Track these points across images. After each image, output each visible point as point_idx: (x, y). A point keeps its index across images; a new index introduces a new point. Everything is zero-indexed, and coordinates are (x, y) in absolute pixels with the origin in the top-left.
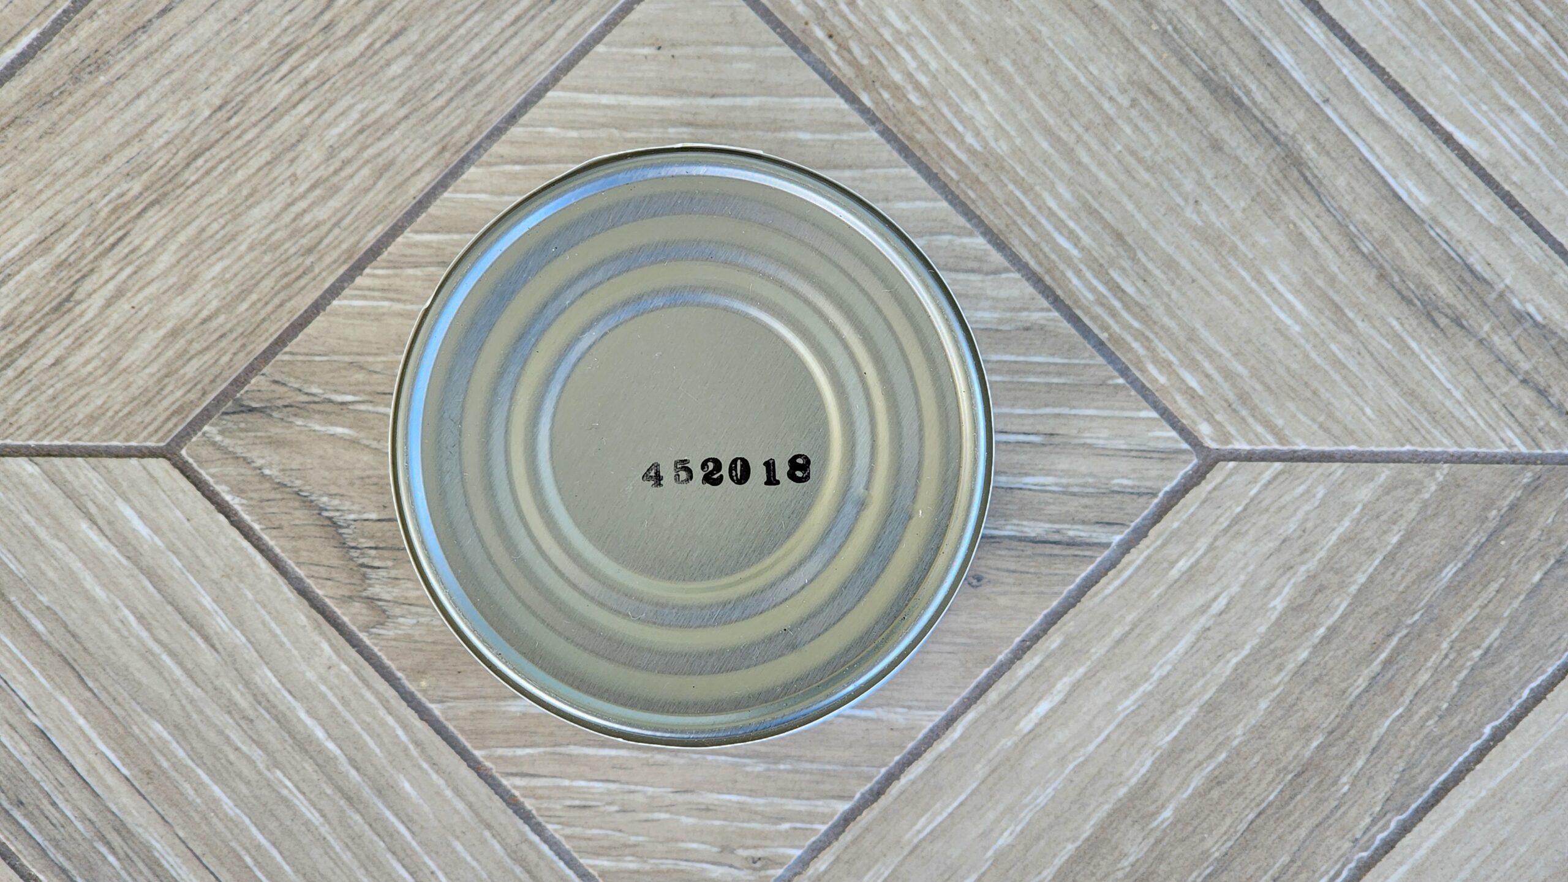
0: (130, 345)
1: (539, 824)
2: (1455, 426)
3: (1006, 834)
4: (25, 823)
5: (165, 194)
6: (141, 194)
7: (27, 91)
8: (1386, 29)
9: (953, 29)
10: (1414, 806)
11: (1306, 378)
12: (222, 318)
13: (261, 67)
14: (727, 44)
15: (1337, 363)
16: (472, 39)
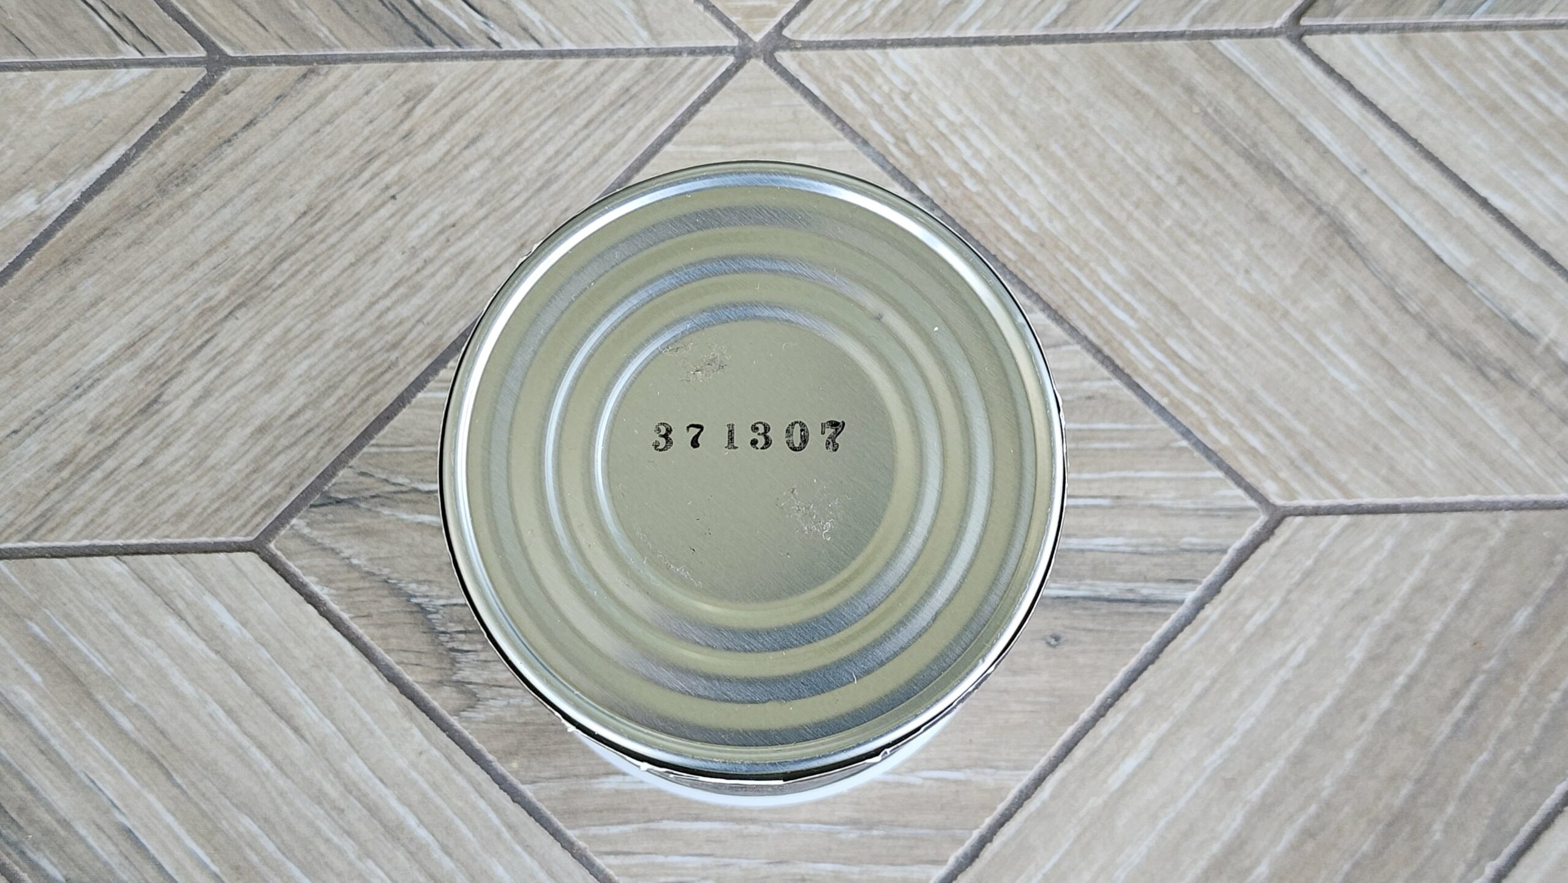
0: (217, 443)
2: (1514, 474)
5: (251, 298)
6: (228, 298)
7: (115, 204)
8: (1416, 103)
9: (1004, 118)
10: (1508, 851)
11: (1366, 434)
12: (308, 414)
13: (343, 174)
14: (791, 140)
15: (1394, 418)
16: (546, 143)
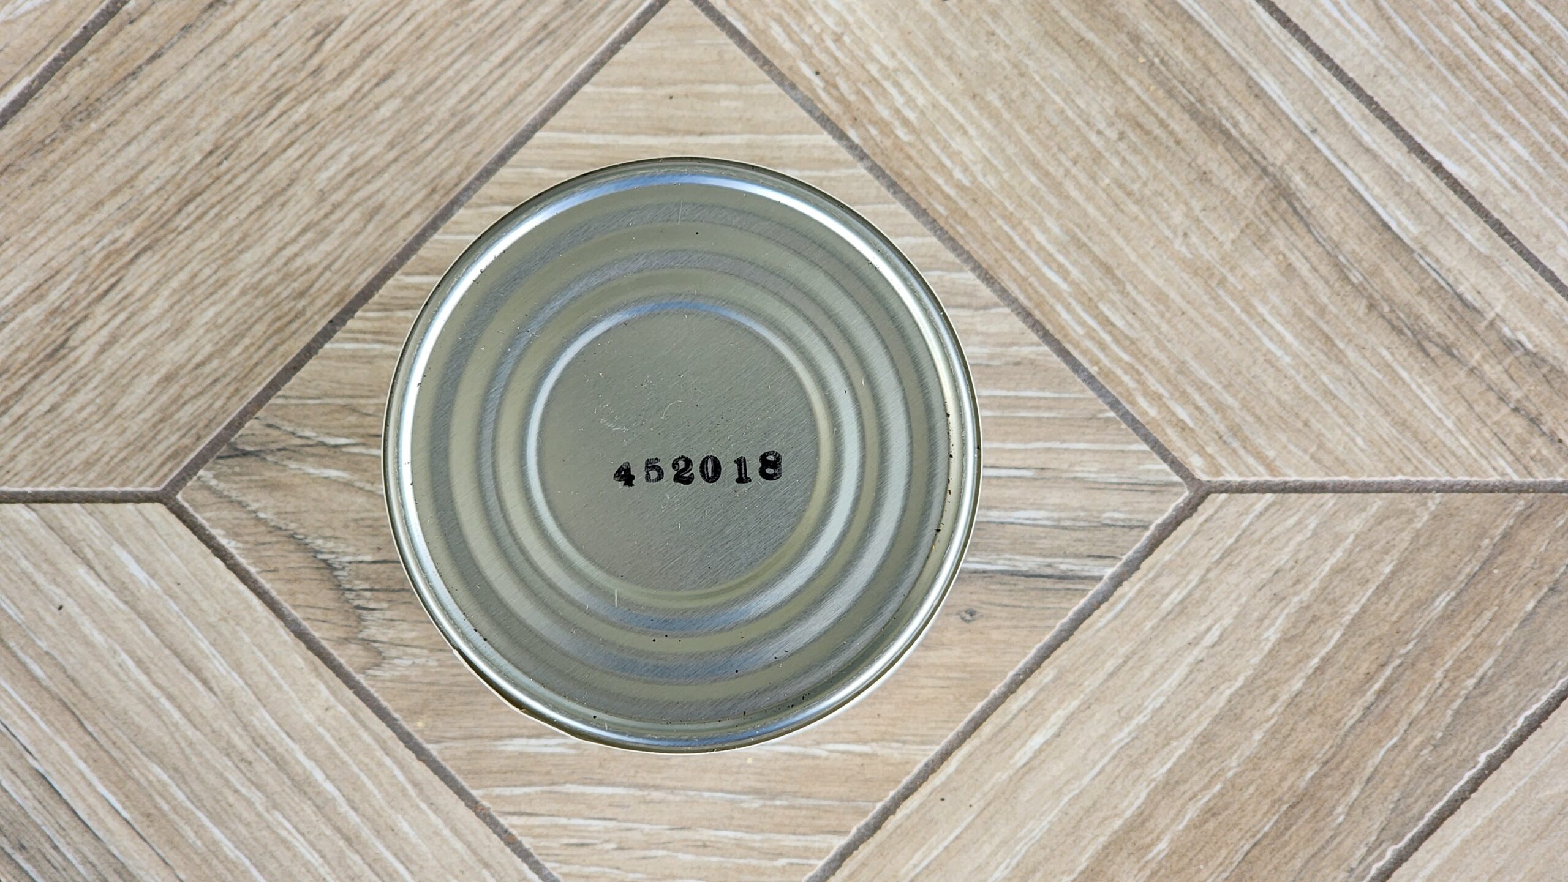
0: (124, 390)
1: (537, 862)
2: (1447, 455)
3: (1002, 867)
4: (27, 867)
5: (157, 240)
6: (133, 240)
7: (19, 139)
8: (1374, 58)
9: (940, 64)
10: (1409, 836)
11: (1296, 409)
12: (215, 363)
13: (250, 112)
14: (716, 82)
15: (1328, 394)
16: (460, 81)
